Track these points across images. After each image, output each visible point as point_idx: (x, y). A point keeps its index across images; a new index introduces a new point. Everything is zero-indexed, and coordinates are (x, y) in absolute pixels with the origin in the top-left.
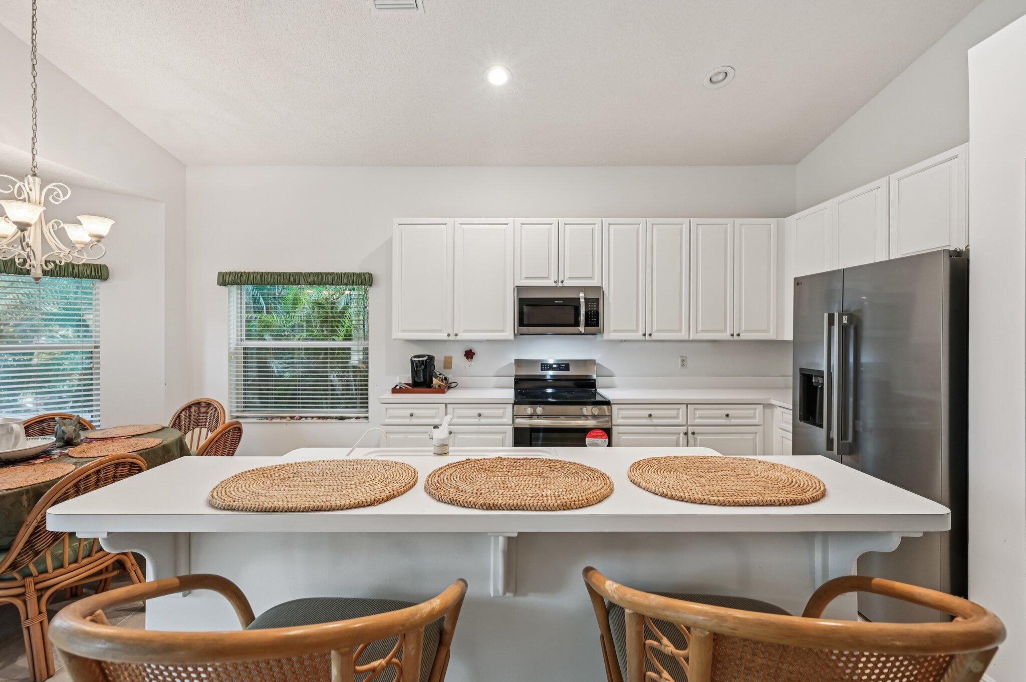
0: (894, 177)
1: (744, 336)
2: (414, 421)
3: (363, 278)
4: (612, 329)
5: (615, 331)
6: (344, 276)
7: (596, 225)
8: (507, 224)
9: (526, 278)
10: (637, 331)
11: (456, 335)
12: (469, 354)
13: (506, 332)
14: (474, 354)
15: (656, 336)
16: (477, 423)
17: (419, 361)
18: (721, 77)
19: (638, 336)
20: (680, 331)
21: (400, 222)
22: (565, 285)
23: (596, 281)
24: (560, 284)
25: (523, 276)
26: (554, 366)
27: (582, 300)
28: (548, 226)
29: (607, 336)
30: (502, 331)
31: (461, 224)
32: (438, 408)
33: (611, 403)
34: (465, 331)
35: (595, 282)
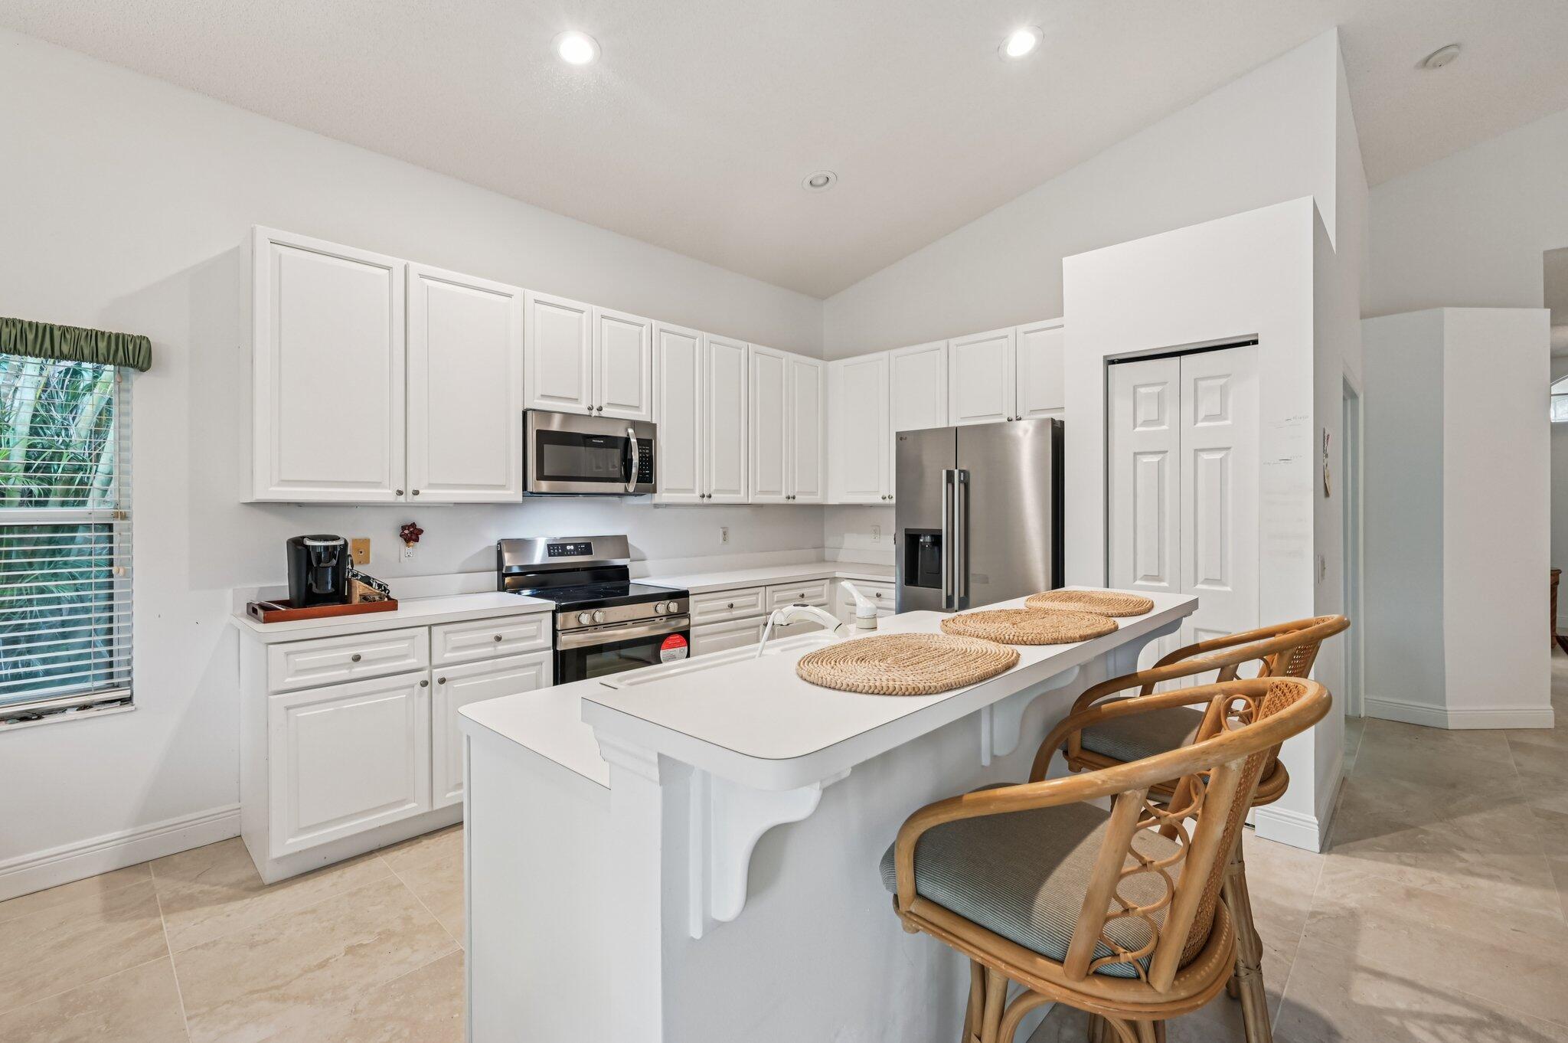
0: (953, 341)
1: (800, 499)
2: (360, 670)
3: (131, 348)
4: (664, 487)
5: (668, 490)
6: (63, 335)
7: (645, 327)
8: (510, 296)
9: (542, 395)
10: (692, 491)
11: (416, 493)
12: (411, 534)
13: (508, 489)
14: (421, 531)
15: (717, 498)
16: (493, 654)
17: (326, 548)
18: (821, 181)
19: (694, 497)
20: (738, 492)
21: (275, 238)
22: (603, 415)
23: (644, 413)
24: (595, 413)
25: (539, 393)
26: (568, 548)
27: (633, 440)
28: (578, 315)
29: (662, 496)
30: (502, 487)
31: (422, 276)
32: (413, 637)
33: (690, 593)
34: (431, 486)
35: (642, 416)
